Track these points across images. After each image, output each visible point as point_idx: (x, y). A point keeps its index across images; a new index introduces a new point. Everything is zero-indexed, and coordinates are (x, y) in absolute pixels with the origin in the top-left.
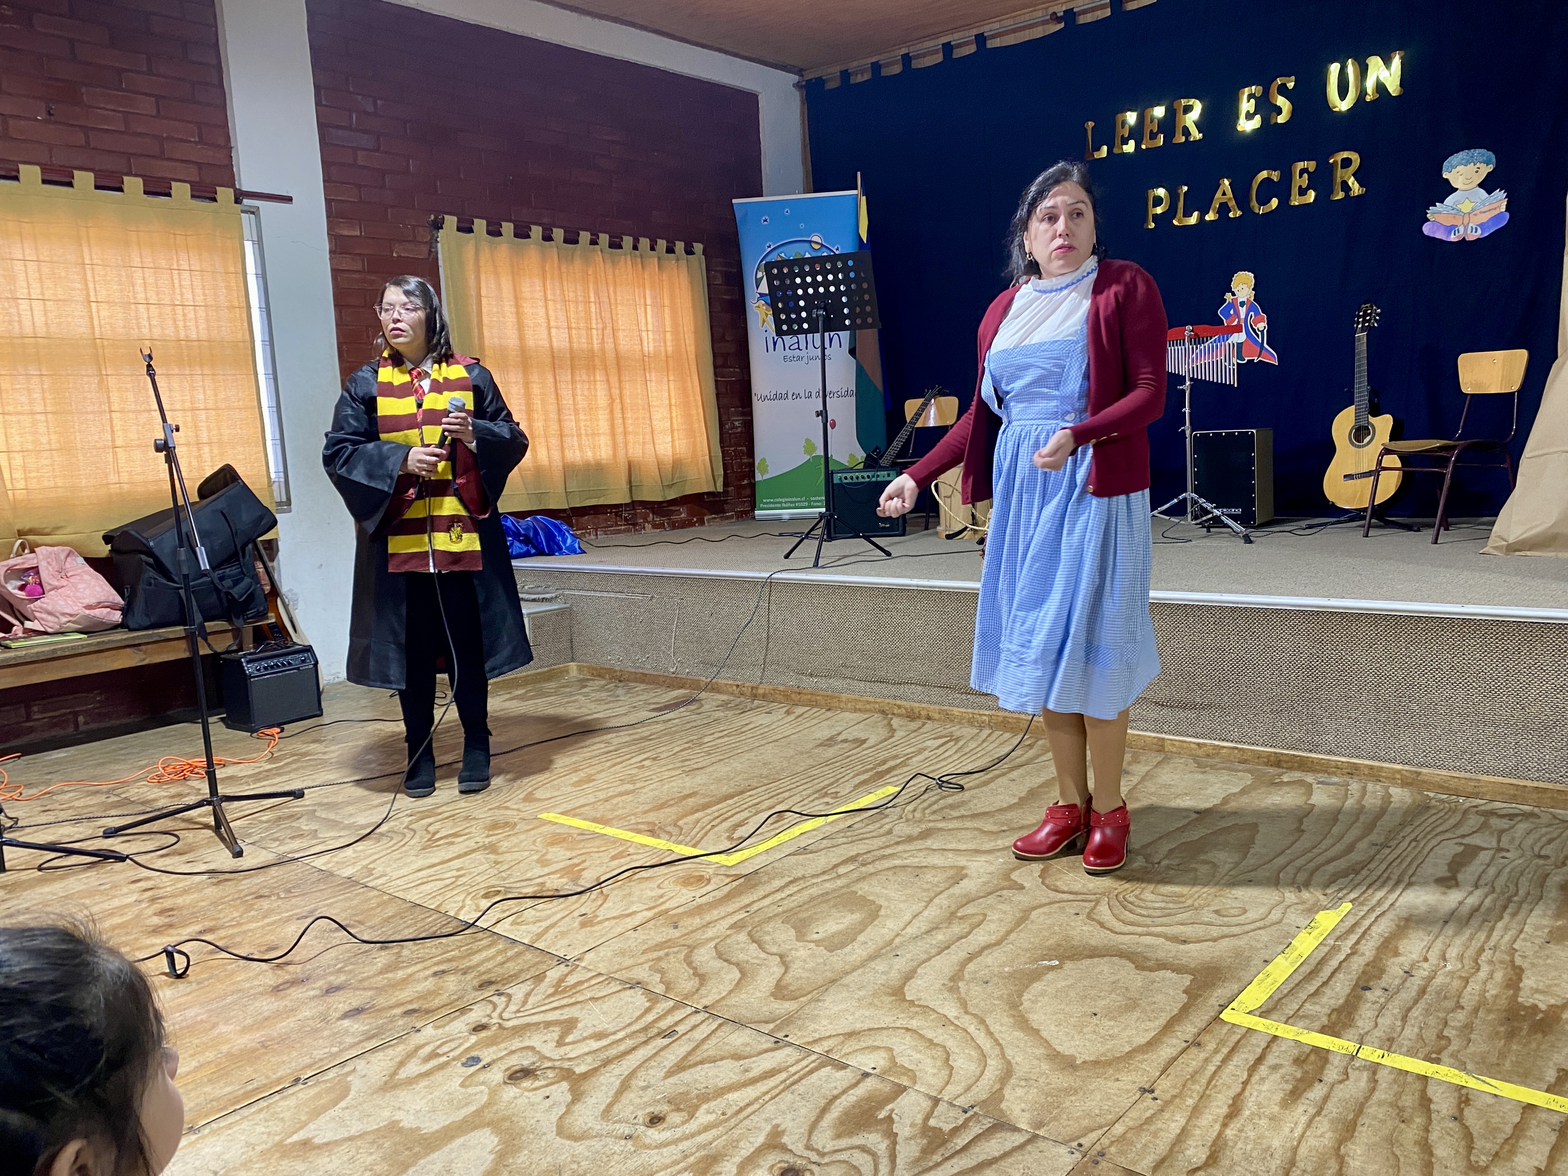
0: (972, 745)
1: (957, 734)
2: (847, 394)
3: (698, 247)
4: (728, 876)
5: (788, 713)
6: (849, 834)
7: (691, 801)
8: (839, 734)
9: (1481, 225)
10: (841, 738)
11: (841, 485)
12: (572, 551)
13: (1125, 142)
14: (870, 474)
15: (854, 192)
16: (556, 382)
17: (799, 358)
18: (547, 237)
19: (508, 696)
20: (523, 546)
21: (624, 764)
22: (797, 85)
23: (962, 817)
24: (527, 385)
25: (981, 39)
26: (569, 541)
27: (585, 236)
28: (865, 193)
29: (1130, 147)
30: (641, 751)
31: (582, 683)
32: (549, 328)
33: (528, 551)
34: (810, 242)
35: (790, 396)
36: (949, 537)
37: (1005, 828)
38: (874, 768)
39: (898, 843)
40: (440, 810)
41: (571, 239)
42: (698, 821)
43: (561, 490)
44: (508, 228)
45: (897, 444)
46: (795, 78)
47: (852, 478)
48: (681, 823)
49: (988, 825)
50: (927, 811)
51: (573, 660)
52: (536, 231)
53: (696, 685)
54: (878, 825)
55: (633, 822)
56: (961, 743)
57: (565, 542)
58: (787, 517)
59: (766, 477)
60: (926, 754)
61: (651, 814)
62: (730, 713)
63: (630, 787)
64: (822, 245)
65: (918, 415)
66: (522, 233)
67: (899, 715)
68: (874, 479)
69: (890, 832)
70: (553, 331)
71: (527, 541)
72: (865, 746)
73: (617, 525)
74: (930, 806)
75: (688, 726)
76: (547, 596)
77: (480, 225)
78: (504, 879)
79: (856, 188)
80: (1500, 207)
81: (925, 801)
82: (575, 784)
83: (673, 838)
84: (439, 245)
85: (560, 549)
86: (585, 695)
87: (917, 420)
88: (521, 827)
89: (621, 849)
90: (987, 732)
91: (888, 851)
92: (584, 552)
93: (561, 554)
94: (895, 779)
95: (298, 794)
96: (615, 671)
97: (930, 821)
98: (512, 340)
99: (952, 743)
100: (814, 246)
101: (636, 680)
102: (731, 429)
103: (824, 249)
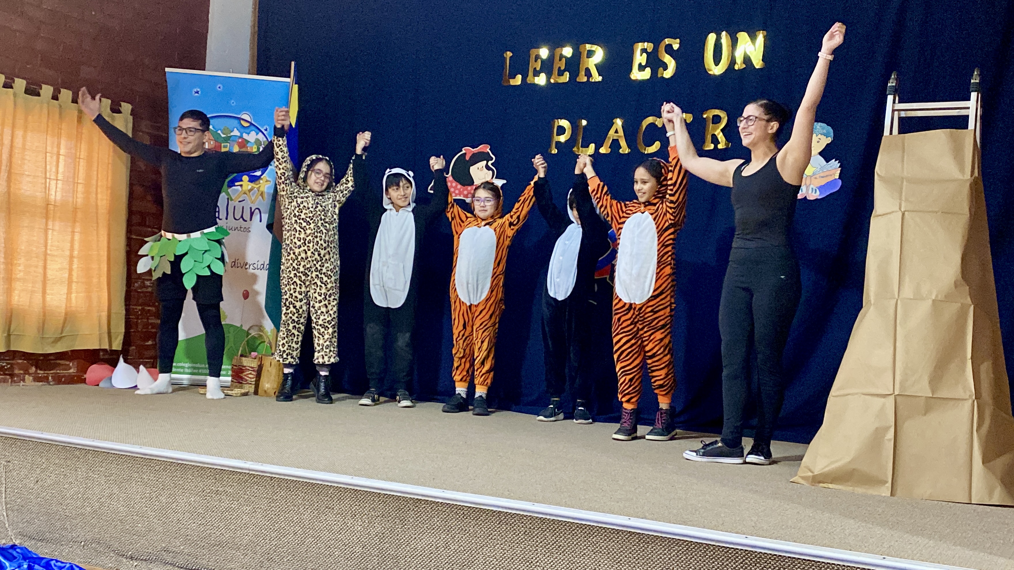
2: (262, 267)
3: (126, 107)
9: (820, 188)
13: (536, 73)
15: (287, 80)
28: (297, 83)
29: (541, 80)
34: (239, 119)
64: (251, 124)
79: (289, 77)
100: (242, 122)
102: (141, 287)
103: (253, 128)
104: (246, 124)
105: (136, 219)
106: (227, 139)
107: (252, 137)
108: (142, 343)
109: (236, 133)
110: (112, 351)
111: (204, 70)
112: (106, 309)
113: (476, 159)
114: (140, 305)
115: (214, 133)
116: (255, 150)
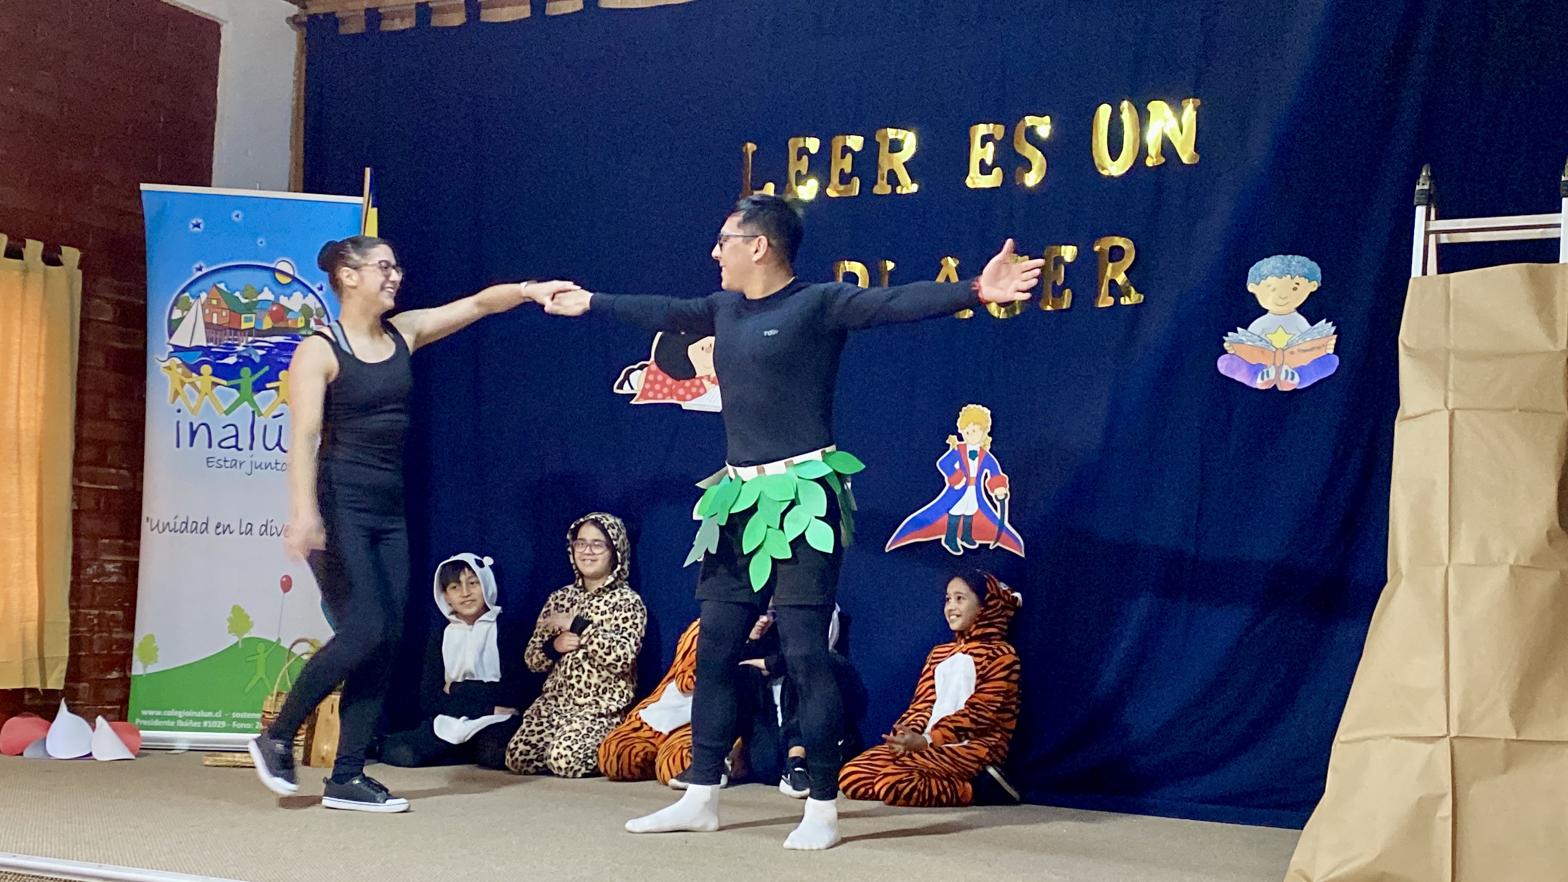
3: (71, 255)
9: (1300, 370)
13: (800, 178)
15: (356, 200)
17: (235, 464)
22: (295, 21)
28: (377, 203)
29: (808, 191)
35: (212, 527)
46: (291, 9)
58: (185, 746)
59: (151, 669)
79: (362, 195)
80: (1325, 346)
102: (98, 576)
103: (296, 286)
104: (285, 280)
105: (89, 453)
108: (101, 676)
109: (267, 295)
110: (46, 691)
111: (209, 185)
112: (35, 615)
114: (96, 608)
115: (229, 297)
116: (301, 324)
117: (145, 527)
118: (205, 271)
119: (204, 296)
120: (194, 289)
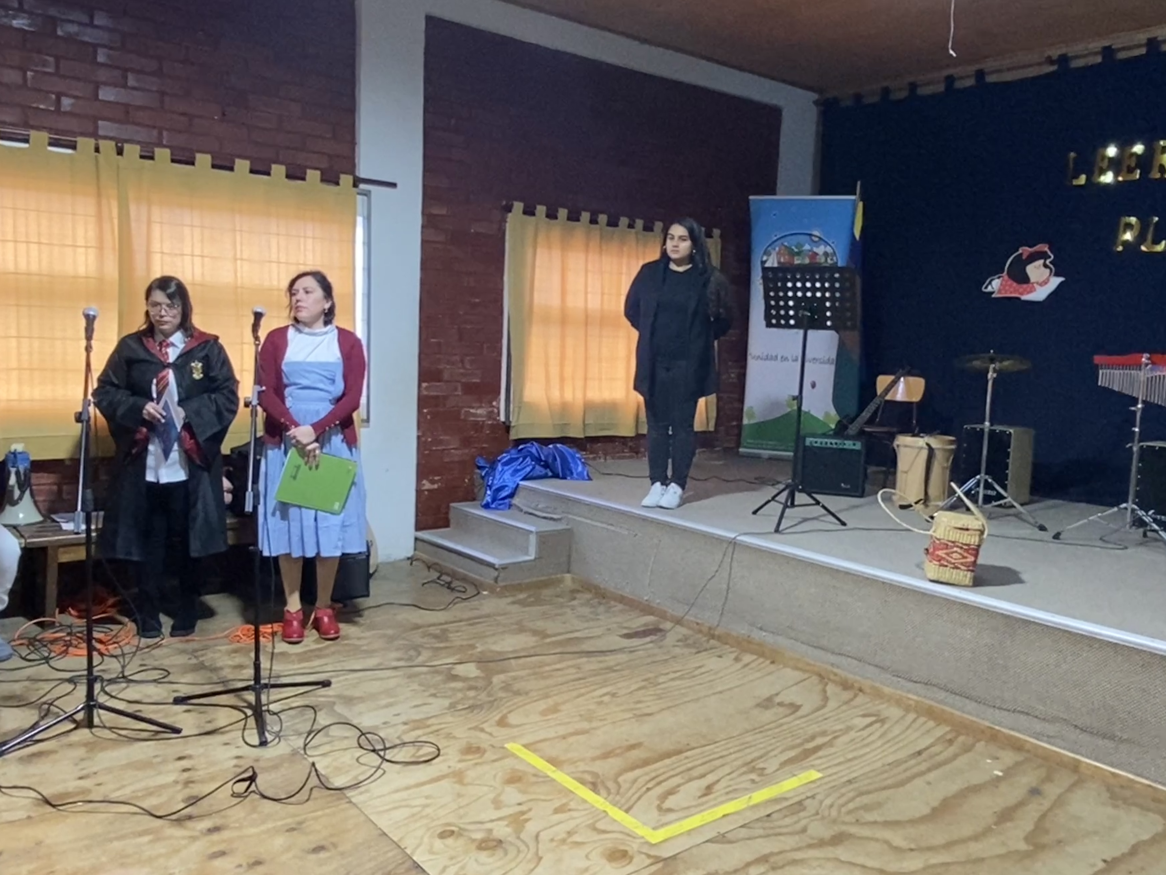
0: (896, 731)
1: (885, 714)
2: (829, 361)
3: (716, 232)
4: (649, 856)
5: (737, 659)
6: (767, 825)
7: (636, 754)
8: (777, 694)
10: (778, 700)
11: (811, 448)
12: (580, 476)
13: (1103, 172)
14: (838, 441)
15: (853, 197)
16: (586, 336)
18: (593, 221)
19: (510, 599)
20: (542, 469)
21: (587, 696)
22: (816, 103)
23: (875, 823)
24: (563, 338)
25: (980, 75)
26: (580, 469)
27: (624, 221)
28: (862, 199)
29: (1108, 178)
30: (604, 684)
31: (573, 593)
32: (586, 293)
33: (547, 474)
34: (811, 235)
35: (779, 357)
36: (902, 507)
37: (913, 846)
38: (802, 744)
39: (810, 846)
40: (430, 722)
41: (613, 223)
42: (635, 781)
43: (580, 423)
44: (563, 213)
45: (866, 414)
46: (815, 96)
47: (821, 443)
48: (621, 779)
49: (897, 838)
50: (844, 810)
51: (568, 572)
52: (585, 216)
53: (663, 616)
54: (795, 818)
55: (581, 769)
56: (886, 726)
57: (576, 469)
58: (766, 457)
59: (751, 421)
60: (852, 734)
61: (598, 763)
62: (686, 651)
63: (585, 725)
64: (820, 238)
65: (887, 390)
66: (574, 217)
67: (834, 682)
68: (841, 447)
69: (804, 830)
70: (589, 296)
71: (546, 466)
72: (799, 713)
73: (623, 452)
74: (847, 803)
75: (649, 660)
76: (555, 516)
77: (541, 209)
78: (461, 817)
79: (855, 194)
81: (843, 795)
82: (544, 713)
83: (611, 797)
84: (507, 225)
85: (572, 473)
86: (573, 608)
87: (886, 394)
88: (489, 755)
89: (564, 801)
90: (912, 716)
91: (799, 855)
92: (590, 479)
93: (572, 478)
94: (818, 762)
95: (326, 684)
96: (600, 588)
97: (844, 823)
98: (555, 302)
99: (878, 725)
100: (813, 238)
101: (615, 600)
103: (822, 242)
104: (816, 239)
106: (798, 254)
107: (820, 250)
109: (807, 247)
113: (1032, 258)
115: (789, 249)
116: (823, 260)
117: (749, 358)
118: (778, 237)
119: (777, 249)
120: (773, 246)
